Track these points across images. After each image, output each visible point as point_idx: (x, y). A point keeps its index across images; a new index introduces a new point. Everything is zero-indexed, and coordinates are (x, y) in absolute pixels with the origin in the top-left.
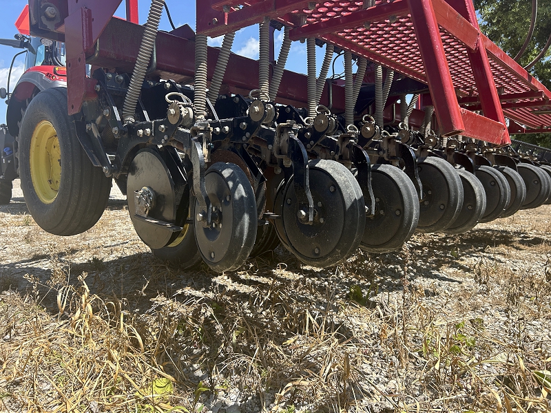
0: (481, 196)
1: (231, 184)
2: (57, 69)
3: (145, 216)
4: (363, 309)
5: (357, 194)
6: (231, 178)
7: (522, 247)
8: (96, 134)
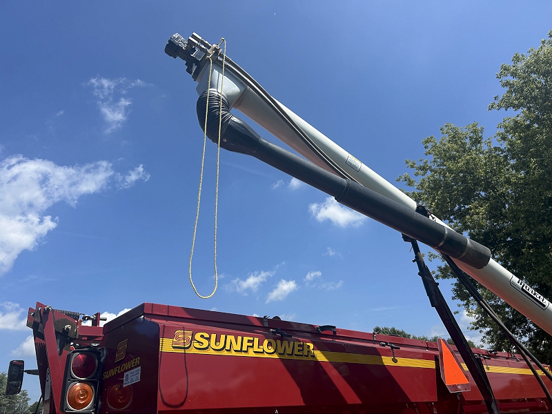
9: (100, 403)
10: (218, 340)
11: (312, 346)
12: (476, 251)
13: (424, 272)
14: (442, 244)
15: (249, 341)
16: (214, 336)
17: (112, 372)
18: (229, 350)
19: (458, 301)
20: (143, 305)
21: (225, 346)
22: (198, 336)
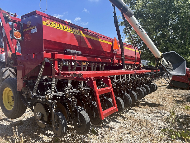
0: (123, 105)
1: (61, 120)
2: (2, 49)
3: (39, 120)
4: (95, 136)
5: (89, 120)
6: (61, 118)
7: (141, 106)
8: (25, 97)
9: (23, 38)
10: (57, 25)
11: (82, 32)
12: (130, 12)
13: (115, 16)
14: (122, 8)
15: (65, 27)
16: (56, 24)
17: (26, 30)
18: (60, 28)
19: (124, 34)
20: (36, 11)
21: (59, 27)
22: (52, 22)
